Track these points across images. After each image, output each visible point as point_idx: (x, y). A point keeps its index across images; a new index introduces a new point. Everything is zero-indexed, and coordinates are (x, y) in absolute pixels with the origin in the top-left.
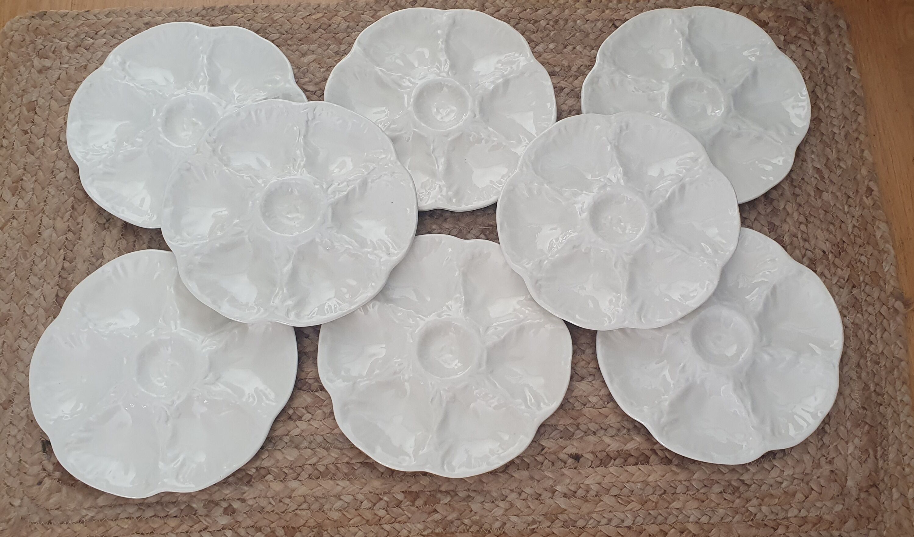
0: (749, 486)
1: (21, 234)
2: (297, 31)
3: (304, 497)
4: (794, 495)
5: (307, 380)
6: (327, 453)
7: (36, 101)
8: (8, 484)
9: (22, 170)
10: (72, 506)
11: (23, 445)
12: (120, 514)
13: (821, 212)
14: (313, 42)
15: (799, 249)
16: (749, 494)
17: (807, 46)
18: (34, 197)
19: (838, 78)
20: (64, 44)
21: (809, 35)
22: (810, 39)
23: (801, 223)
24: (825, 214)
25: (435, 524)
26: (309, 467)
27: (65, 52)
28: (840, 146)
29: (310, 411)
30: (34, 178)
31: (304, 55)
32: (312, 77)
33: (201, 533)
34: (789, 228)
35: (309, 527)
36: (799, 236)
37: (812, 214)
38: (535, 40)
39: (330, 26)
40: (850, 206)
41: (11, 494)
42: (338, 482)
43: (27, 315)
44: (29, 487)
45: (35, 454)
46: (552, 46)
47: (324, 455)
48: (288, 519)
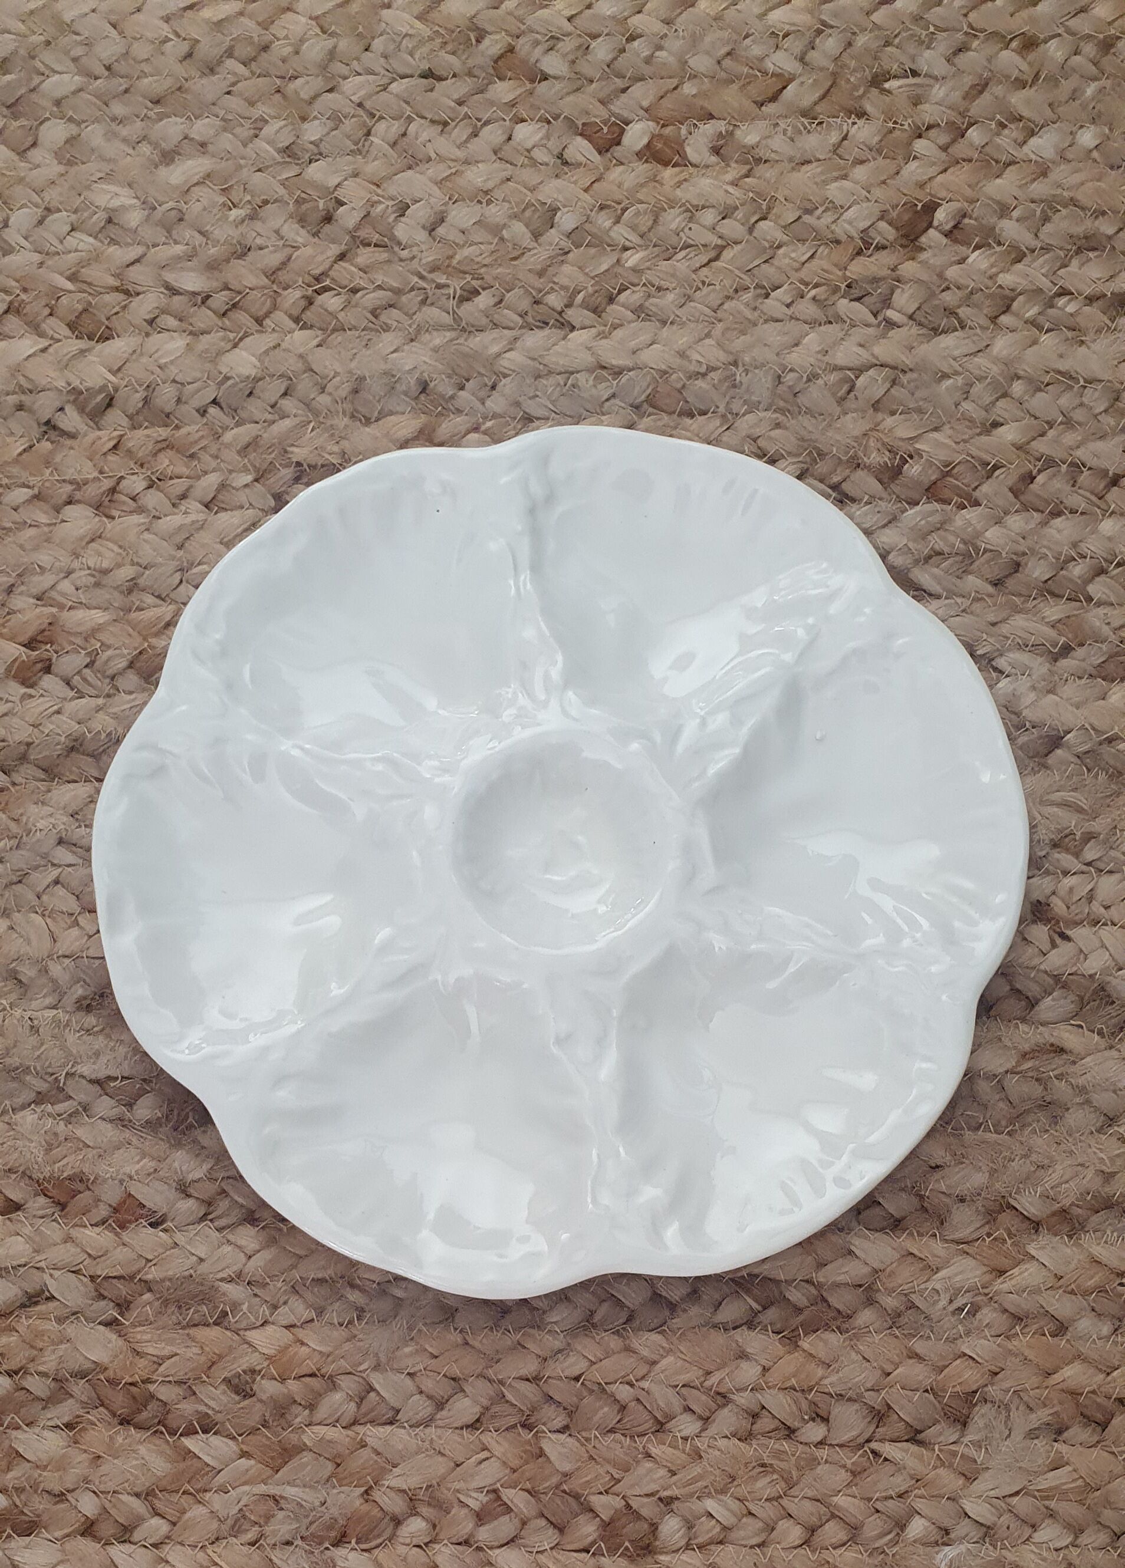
5: (152, 1388)
14: (206, 108)
31: (168, 157)
32: (199, 239)
38: (1025, 113)
39: (265, 48)
46: (1087, 138)
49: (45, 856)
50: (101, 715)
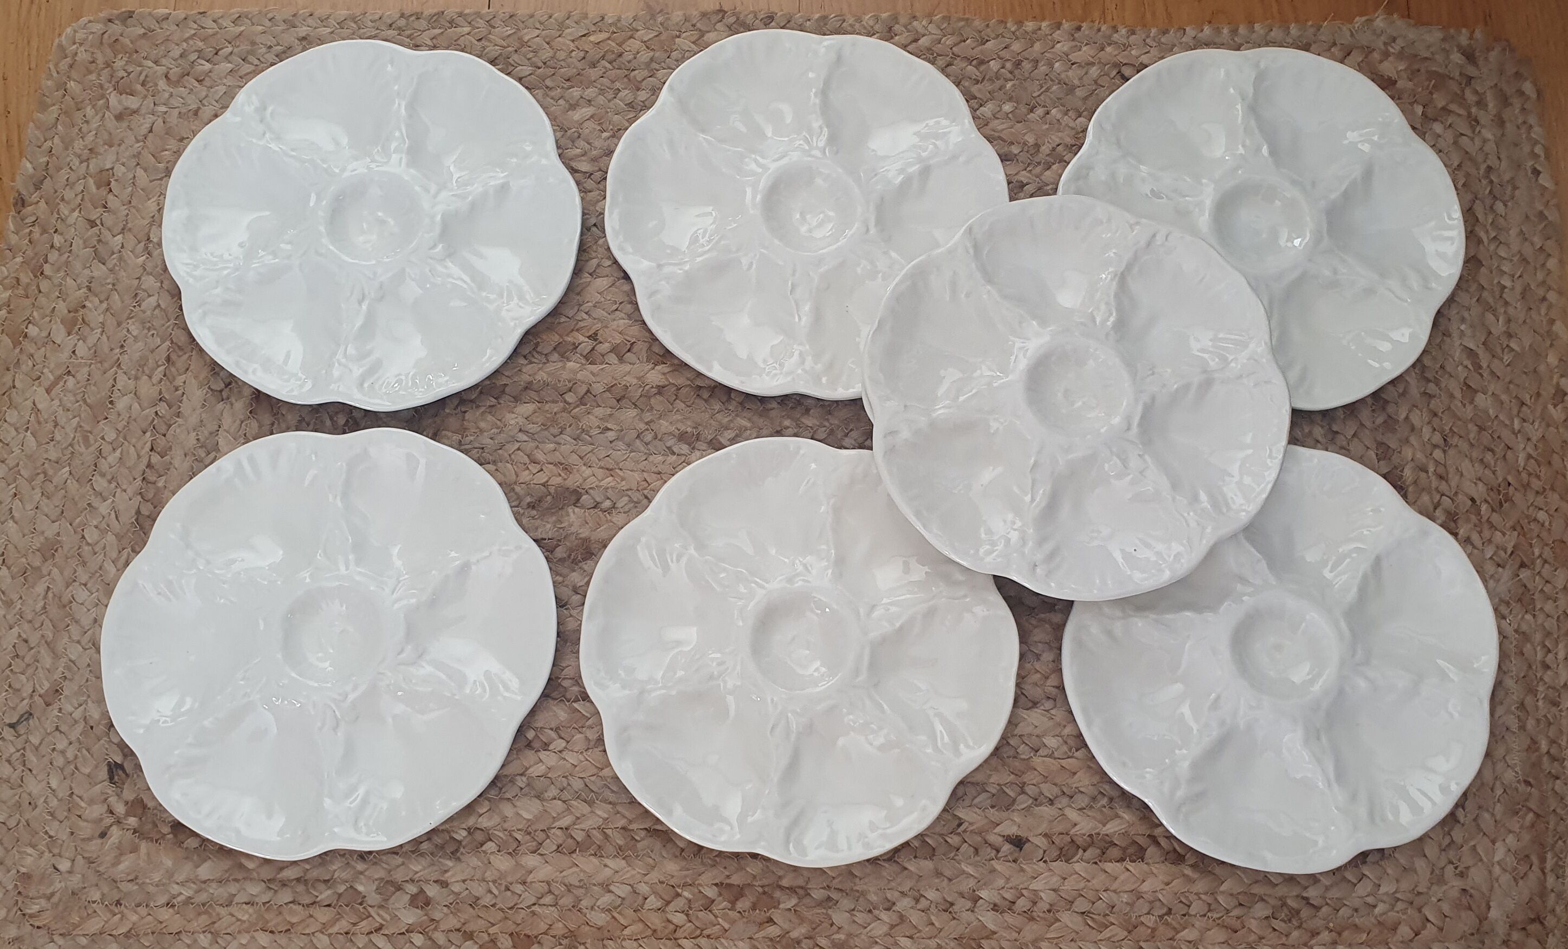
0: (1317, 908)
1: (81, 403)
2: (562, 63)
3: (548, 883)
4: (1394, 929)
5: (559, 681)
6: (589, 809)
7: (112, 169)
8: (52, 833)
9: (84, 290)
10: (156, 877)
11: (76, 768)
12: (235, 895)
13: (1473, 428)
14: (591, 83)
15: (1430, 493)
16: (1318, 923)
17: (1463, 127)
18: (104, 338)
19: (1515, 188)
20: (160, 70)
21: (1468, 108)
22: (1469, 114)
23: (1436, 446)
24: (1479, 432)
25: (769, 943)
26: (559, 832)
27: (162, 84)
28: (1511, 310)
29: (563, 735)
30: (105, 305)
31: (573, 107)
32: (587, 146)
33: (371, 936)
34: (1414, 454)
35: (554, 937)
36: (1431, 469)
37: (1455, 430)
38: (978, 95)
39: (620, 56)
40: (1524, 421)
41: (56, 851)
42: (607, 861)
43: (88, 544)
44: (83, 840)
45: (96, 784)
46: (1007, 108)
47: (585, 812)
48: (519, 922)
49: (513, 437)
50: (541, 372)
